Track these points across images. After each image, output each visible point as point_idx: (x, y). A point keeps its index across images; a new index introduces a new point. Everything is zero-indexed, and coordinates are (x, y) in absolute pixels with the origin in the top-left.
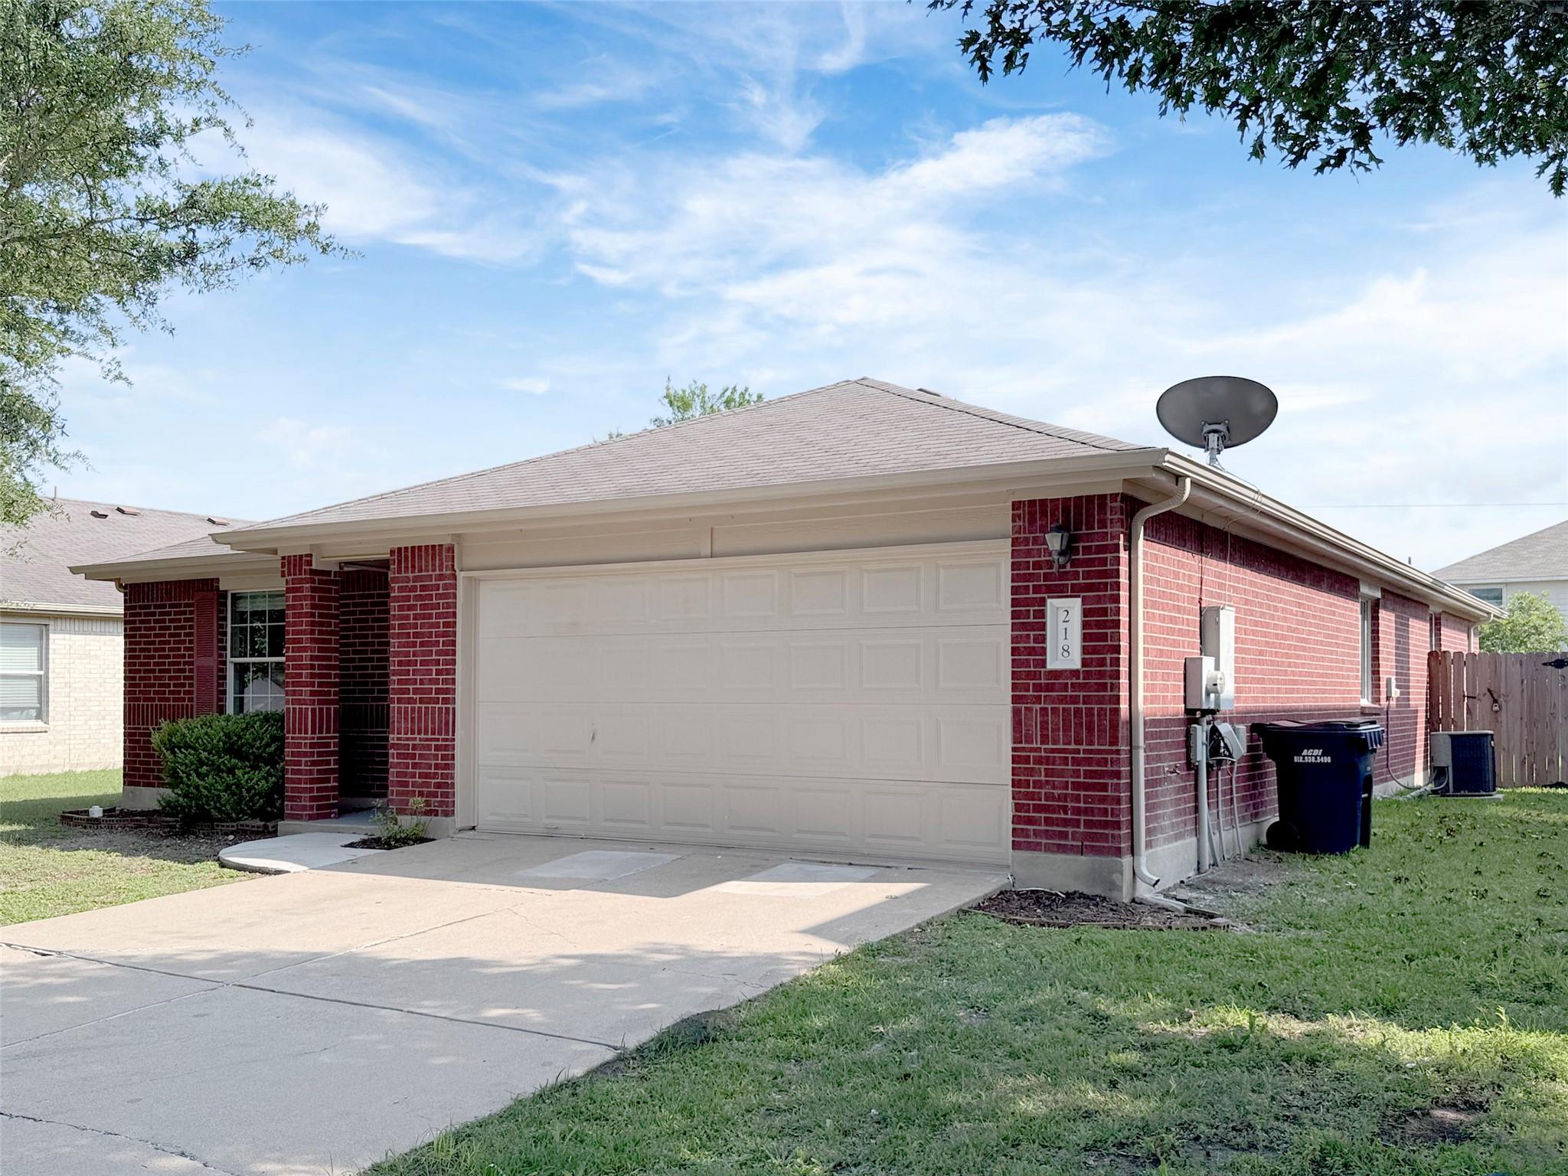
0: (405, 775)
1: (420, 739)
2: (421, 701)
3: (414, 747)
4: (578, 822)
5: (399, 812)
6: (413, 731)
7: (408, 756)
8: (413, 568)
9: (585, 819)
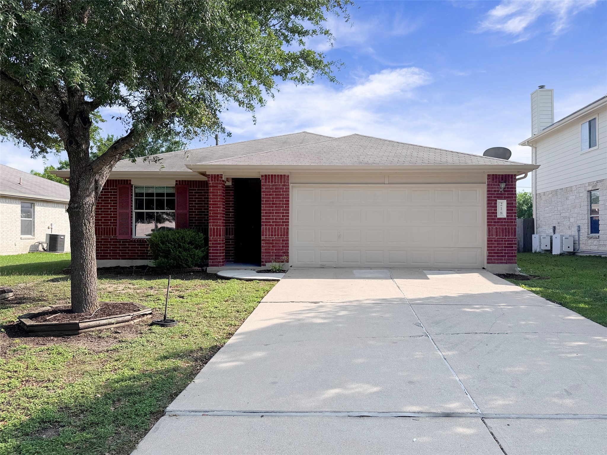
0: (269, 249)
1: (275, 238)
2: (276, 225)
3: (273, 240)
4: (333, 263)
5: (266, 262)
6: (272, 235)
7: (270, 243)
8: (272, 182)
9: (336, 262)
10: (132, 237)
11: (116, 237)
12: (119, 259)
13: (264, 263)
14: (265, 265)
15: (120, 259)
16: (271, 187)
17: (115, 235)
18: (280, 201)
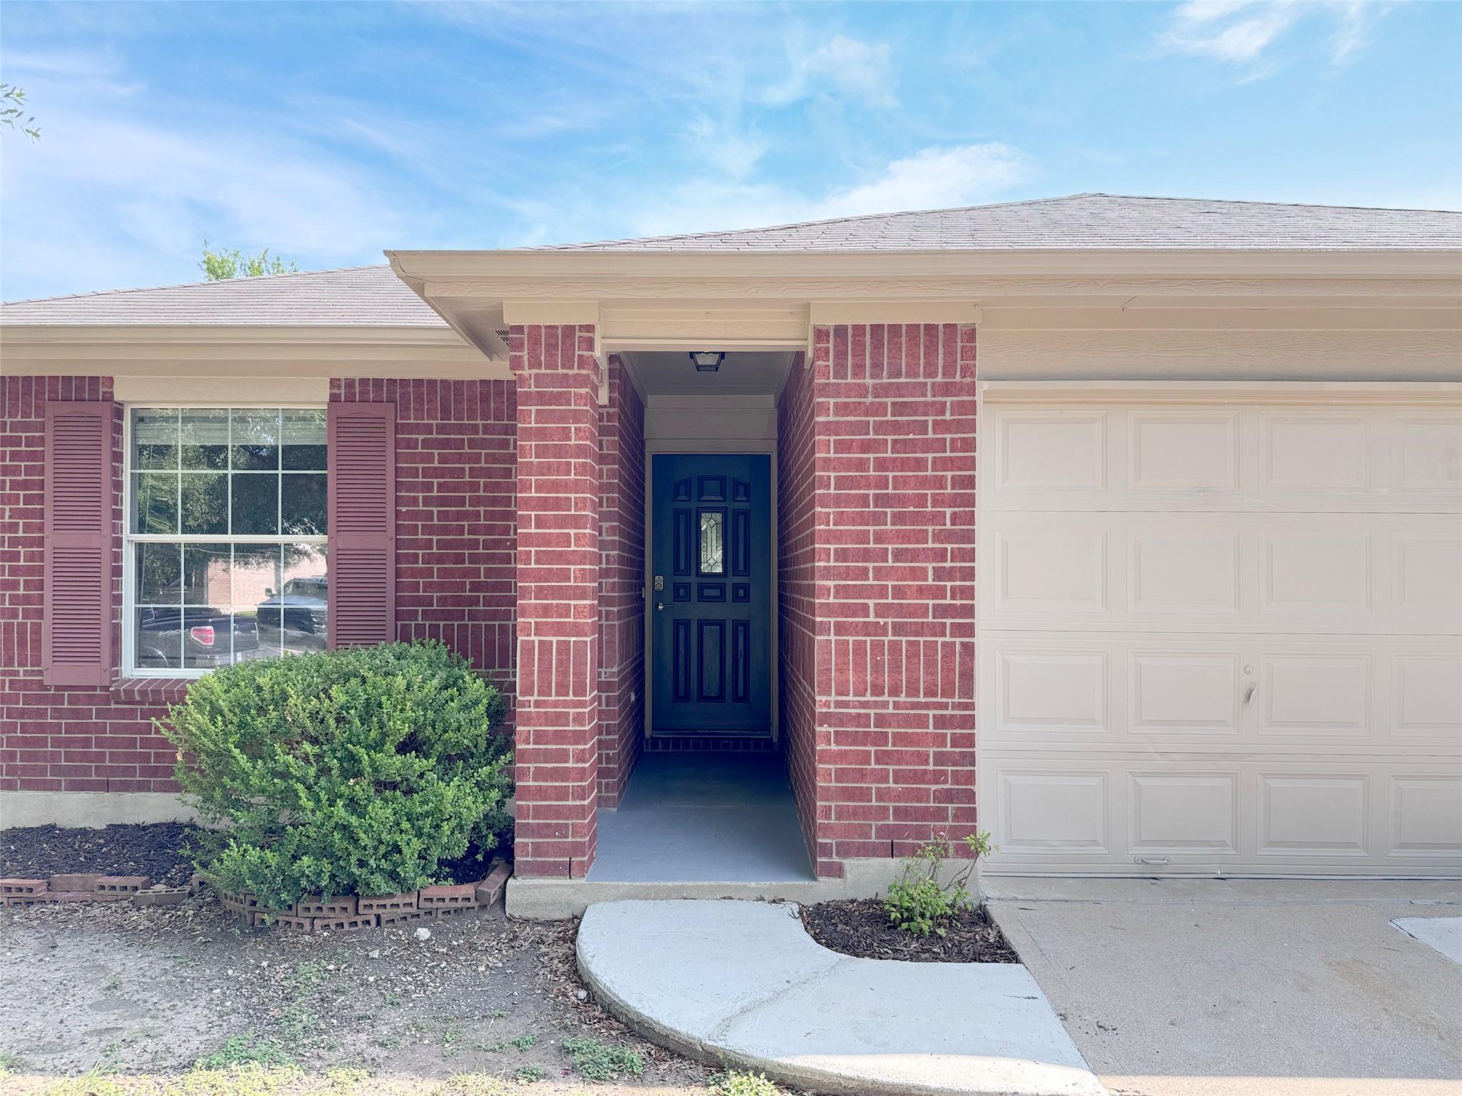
0: (862, 775)
1: (897, 705)
2: (898, 630)
3: (881, 721)
4: (1206, 850)
5: (845, 851)
6: (878, 690)
7: (865, 738)
8: (877, 366)
9: (1224, 844)
10: (117, 673)
11: (41, 673)
12: (53, 787)
13: (835, 859)
14: (838, 871)
15: (59, 789)
16: (870, 399)
17: (37, 662)
18: (923, 482)
